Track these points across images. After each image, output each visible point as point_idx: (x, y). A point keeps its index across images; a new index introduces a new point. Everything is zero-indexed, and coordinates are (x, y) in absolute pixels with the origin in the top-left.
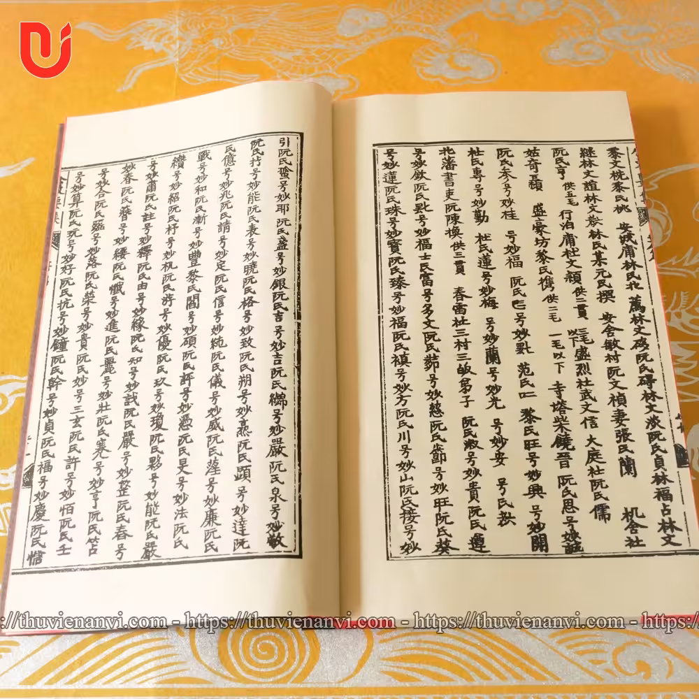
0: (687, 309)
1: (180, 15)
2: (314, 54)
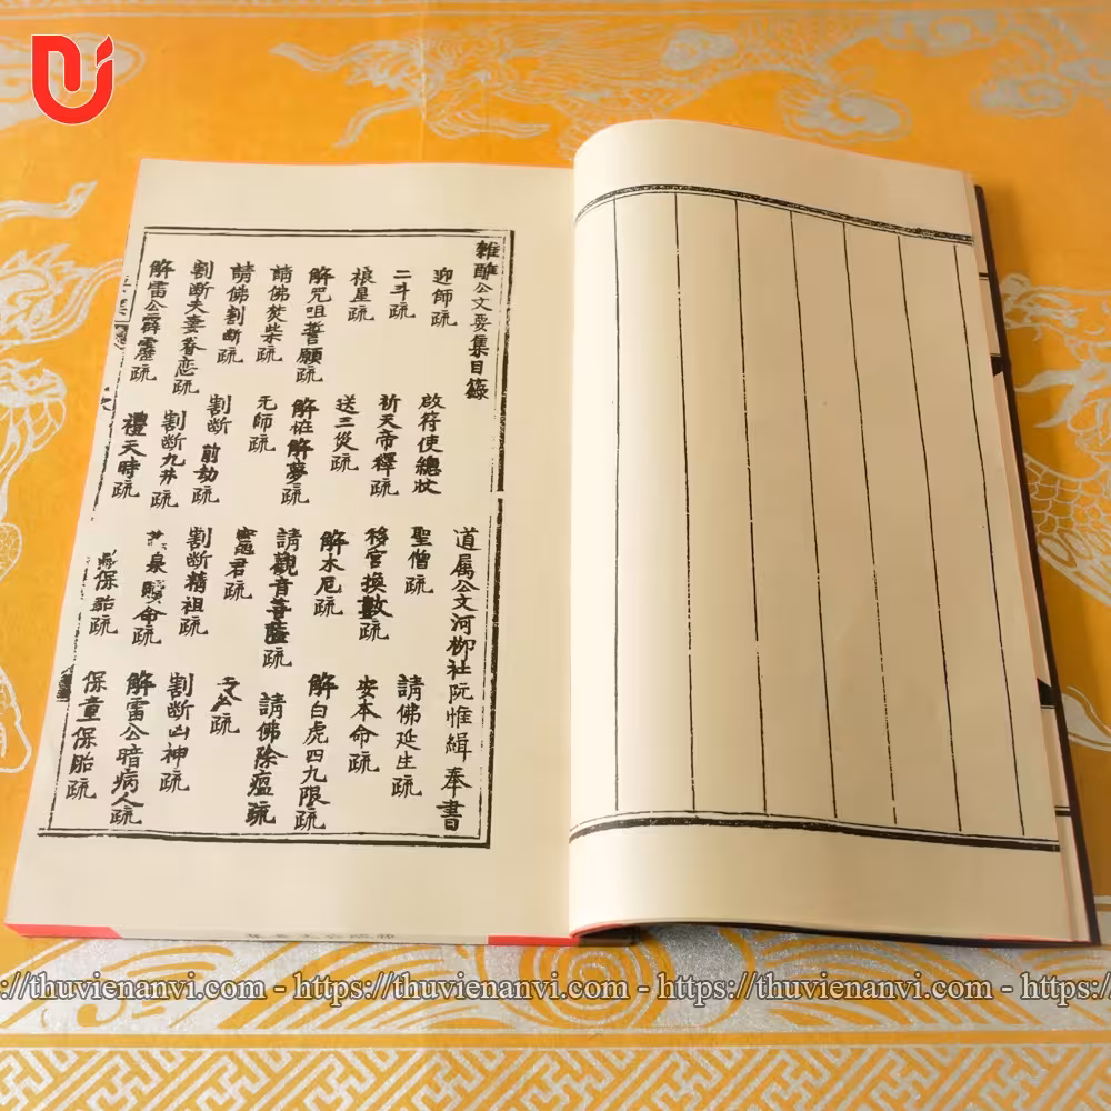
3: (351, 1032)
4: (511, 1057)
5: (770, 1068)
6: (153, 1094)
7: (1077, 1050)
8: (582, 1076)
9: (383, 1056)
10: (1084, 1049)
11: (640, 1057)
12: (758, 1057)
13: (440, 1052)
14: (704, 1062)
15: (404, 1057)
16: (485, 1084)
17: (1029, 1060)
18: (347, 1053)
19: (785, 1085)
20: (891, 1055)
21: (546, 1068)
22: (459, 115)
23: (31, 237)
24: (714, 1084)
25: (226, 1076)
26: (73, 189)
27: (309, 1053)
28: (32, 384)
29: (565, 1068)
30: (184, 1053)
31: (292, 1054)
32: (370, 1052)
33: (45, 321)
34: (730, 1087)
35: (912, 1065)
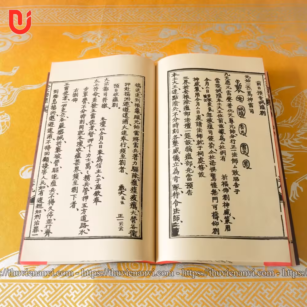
0: (290, 139)
1: (101, 30)
2: (151, 45)
3: (76, 279)
4: (115, 285)
5: (178, 288)
6: (26, 294)
7: (255, 283)
8: (132, 291)
9: (83, 285)
10: (256, 283)
11: (147, 285)
12: (176, 286)
13: (97, 284)
14: (162, 287)
15: (88, 285)
16: (108, 292)
17: (243, 286)
18: (74, 284)
19: (182, 293)
20: (209, 285)
21: (123, 288)
22: (109, 50)
23: (3, 80)
24: (165, 293)
25: (44, 290)
26: (14, 68)
27: (65, 284)
28: (2, 117)
29: (128, 288)
30: (34, 284)
31: (61, 284)
32: (80, 284)
33: (5, 102)
34: (169, 293)
35: (214, 287)
